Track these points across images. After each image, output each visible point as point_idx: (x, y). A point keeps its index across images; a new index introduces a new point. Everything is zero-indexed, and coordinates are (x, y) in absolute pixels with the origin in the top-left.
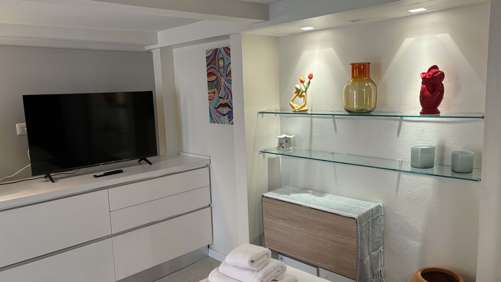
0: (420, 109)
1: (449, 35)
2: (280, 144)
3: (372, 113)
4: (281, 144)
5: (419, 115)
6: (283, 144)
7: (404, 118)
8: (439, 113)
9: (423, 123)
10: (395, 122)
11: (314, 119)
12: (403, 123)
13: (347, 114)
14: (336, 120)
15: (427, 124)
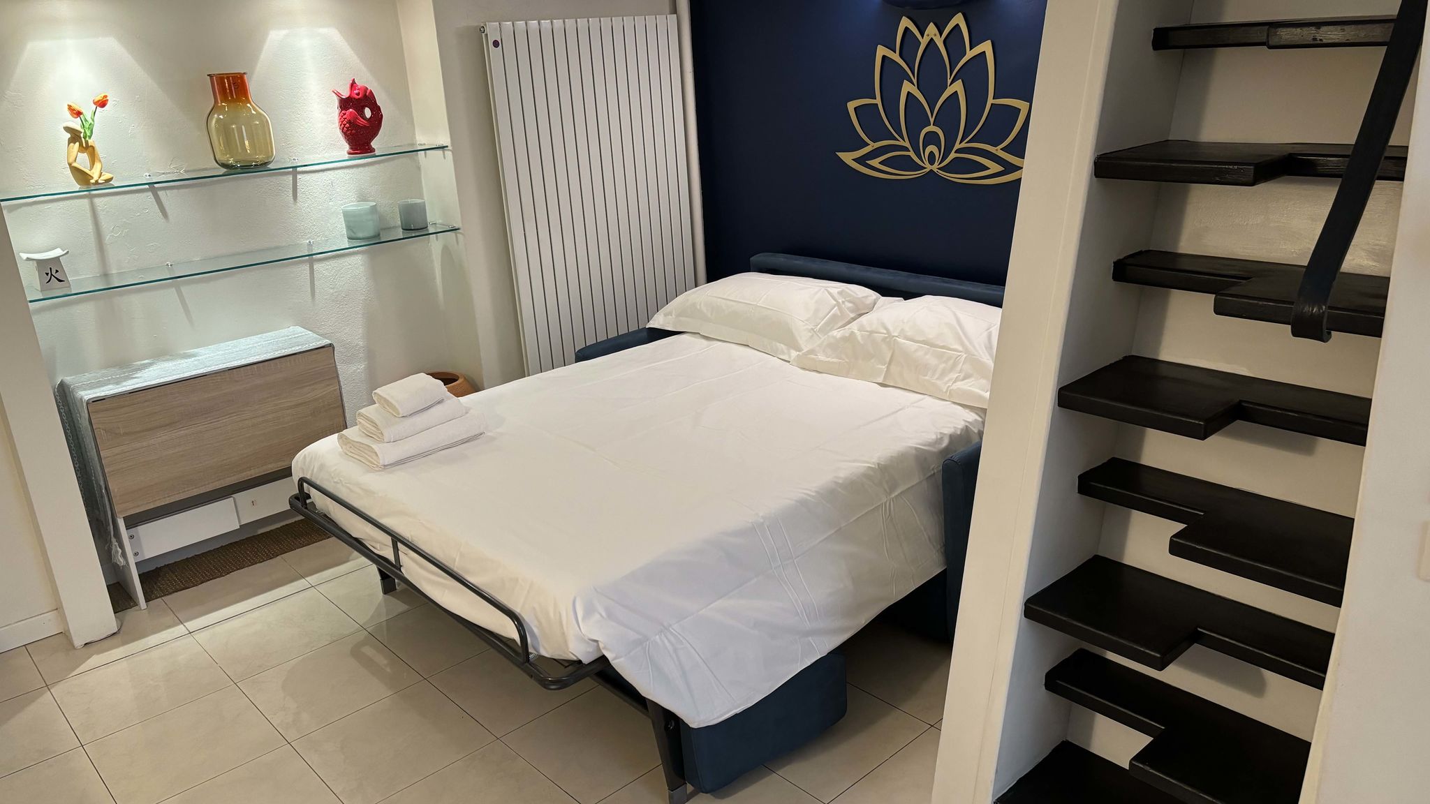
0: (347, 147)
1: (337, 32)
2: (47, 274)
3: (270, 166)
4: (52, 275)
5: (347, 157)
6: (57, 271)
7: (298, 169)
8: (373, 150)
9: (329, 172)
10: (285, 178)
11: (97, 201)
12: (299, 176)
13: (221, 174)
14: (161, 193)
15: (337, 172)
